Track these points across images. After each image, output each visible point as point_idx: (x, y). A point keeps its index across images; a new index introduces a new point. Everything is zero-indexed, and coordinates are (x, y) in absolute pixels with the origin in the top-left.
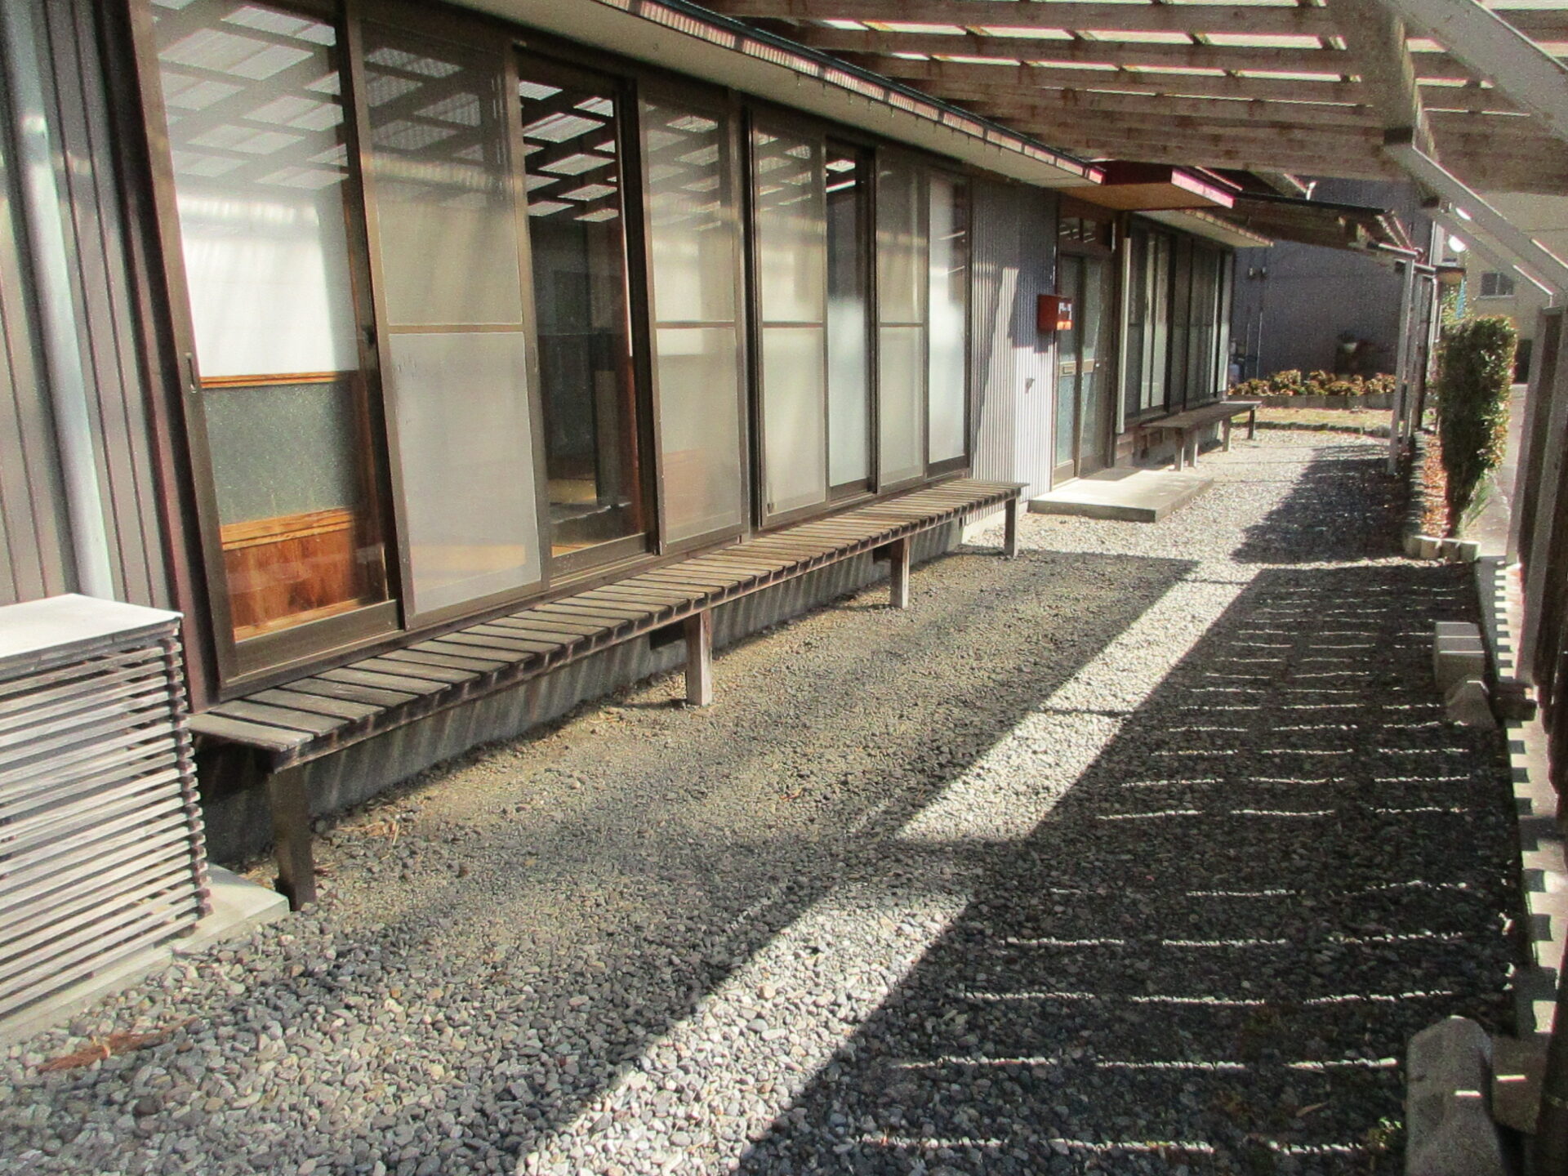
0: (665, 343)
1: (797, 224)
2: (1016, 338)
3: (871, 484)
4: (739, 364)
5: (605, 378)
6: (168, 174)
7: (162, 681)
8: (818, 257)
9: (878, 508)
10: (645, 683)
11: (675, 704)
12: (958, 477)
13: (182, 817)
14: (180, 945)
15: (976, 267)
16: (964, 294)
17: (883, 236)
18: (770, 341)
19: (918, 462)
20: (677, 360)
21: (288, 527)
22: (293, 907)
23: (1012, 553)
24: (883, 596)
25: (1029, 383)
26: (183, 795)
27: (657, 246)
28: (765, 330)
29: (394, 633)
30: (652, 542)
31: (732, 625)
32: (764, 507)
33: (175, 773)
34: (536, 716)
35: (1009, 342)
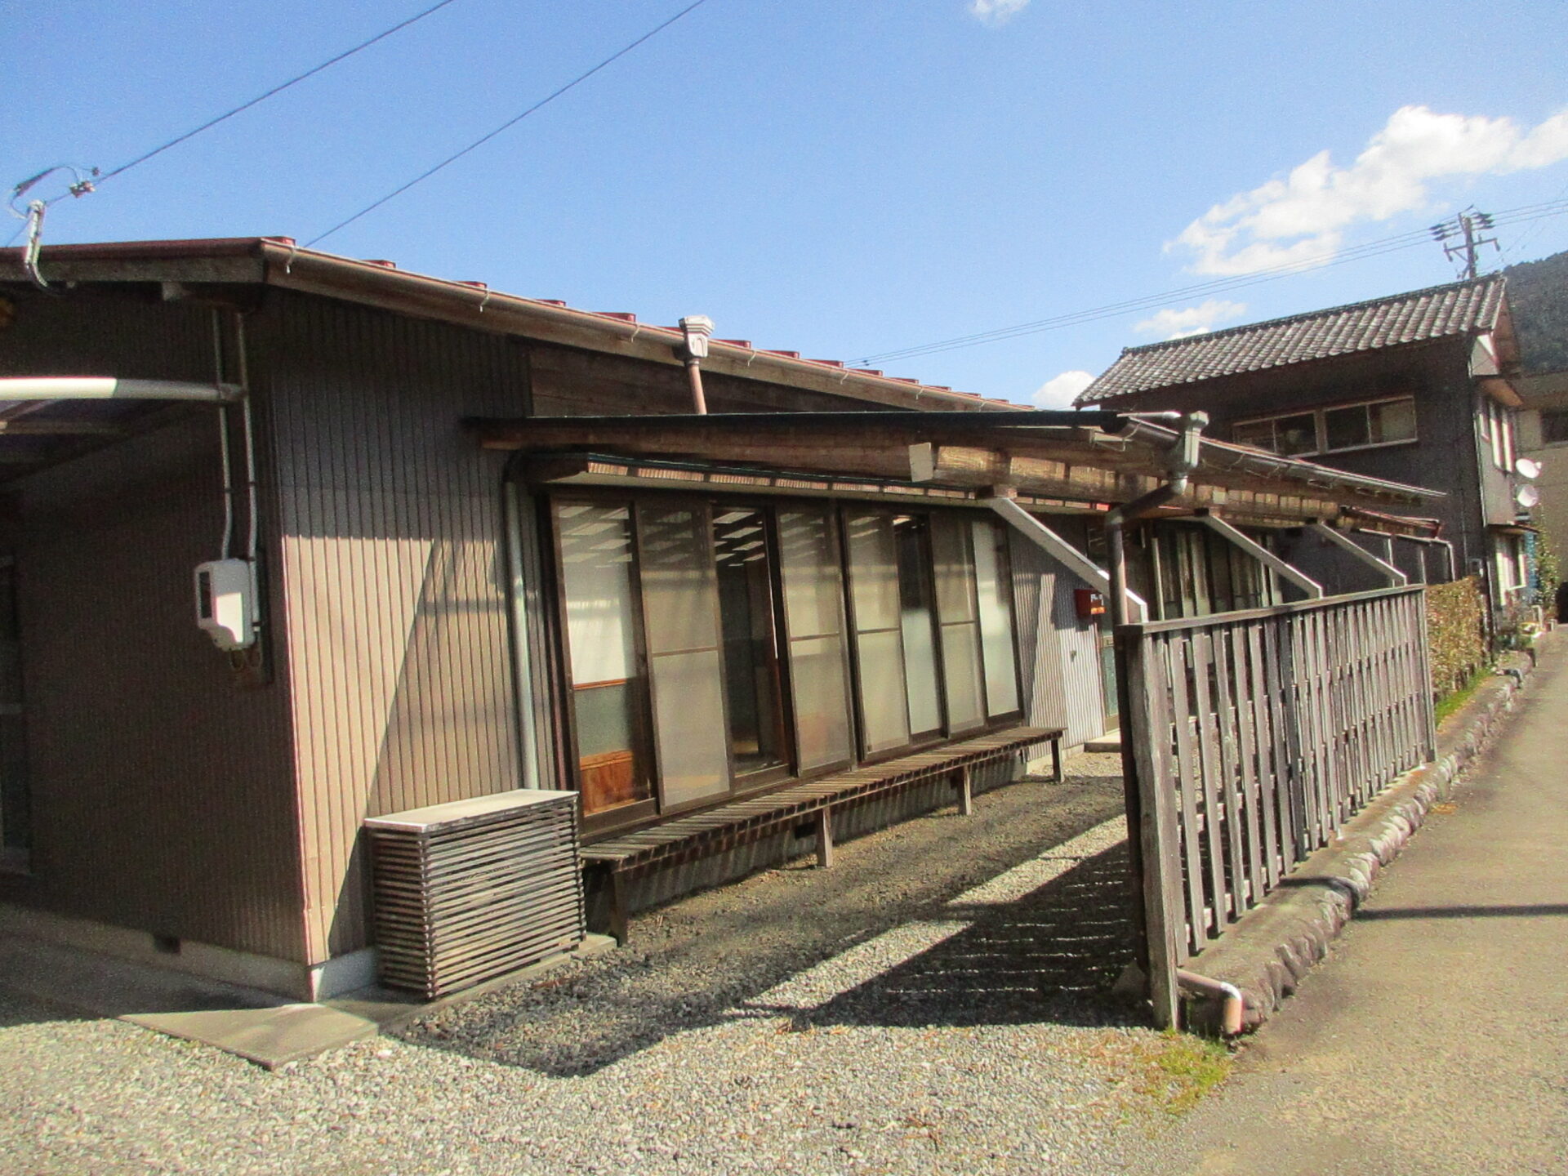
0: (796, 649)
1: (877, 569)
2: (1057, 622)
3: (943, 731)
4: (844, 661)
5: (761, 672)
6: (563, 592)
7: (569, 824)
8: (894, 588)
9: (948, 749)
10: (792, 859)
11: (811, 867)
12: (1016, 726)
13: (575, 890)
14: (574, 953)
15: (1016, 577)
16: (1007, 595)
17: (938, 568)
18: (863, 642)
19: (980, 715)
20: (805, 659)
21: (605, 759)
22: (619, 945)
23: (1059, 778)
24: (955, 809)
25: (1073, 655)
26: (577, 879)
27: (790, 594)
28: (859, 636)
29: (654, 816)
30: (793, 769)
31: (849, 826)
32: (866, 749)
33: (573, 868)
34: (728, 874)
35: (1053, 626)
